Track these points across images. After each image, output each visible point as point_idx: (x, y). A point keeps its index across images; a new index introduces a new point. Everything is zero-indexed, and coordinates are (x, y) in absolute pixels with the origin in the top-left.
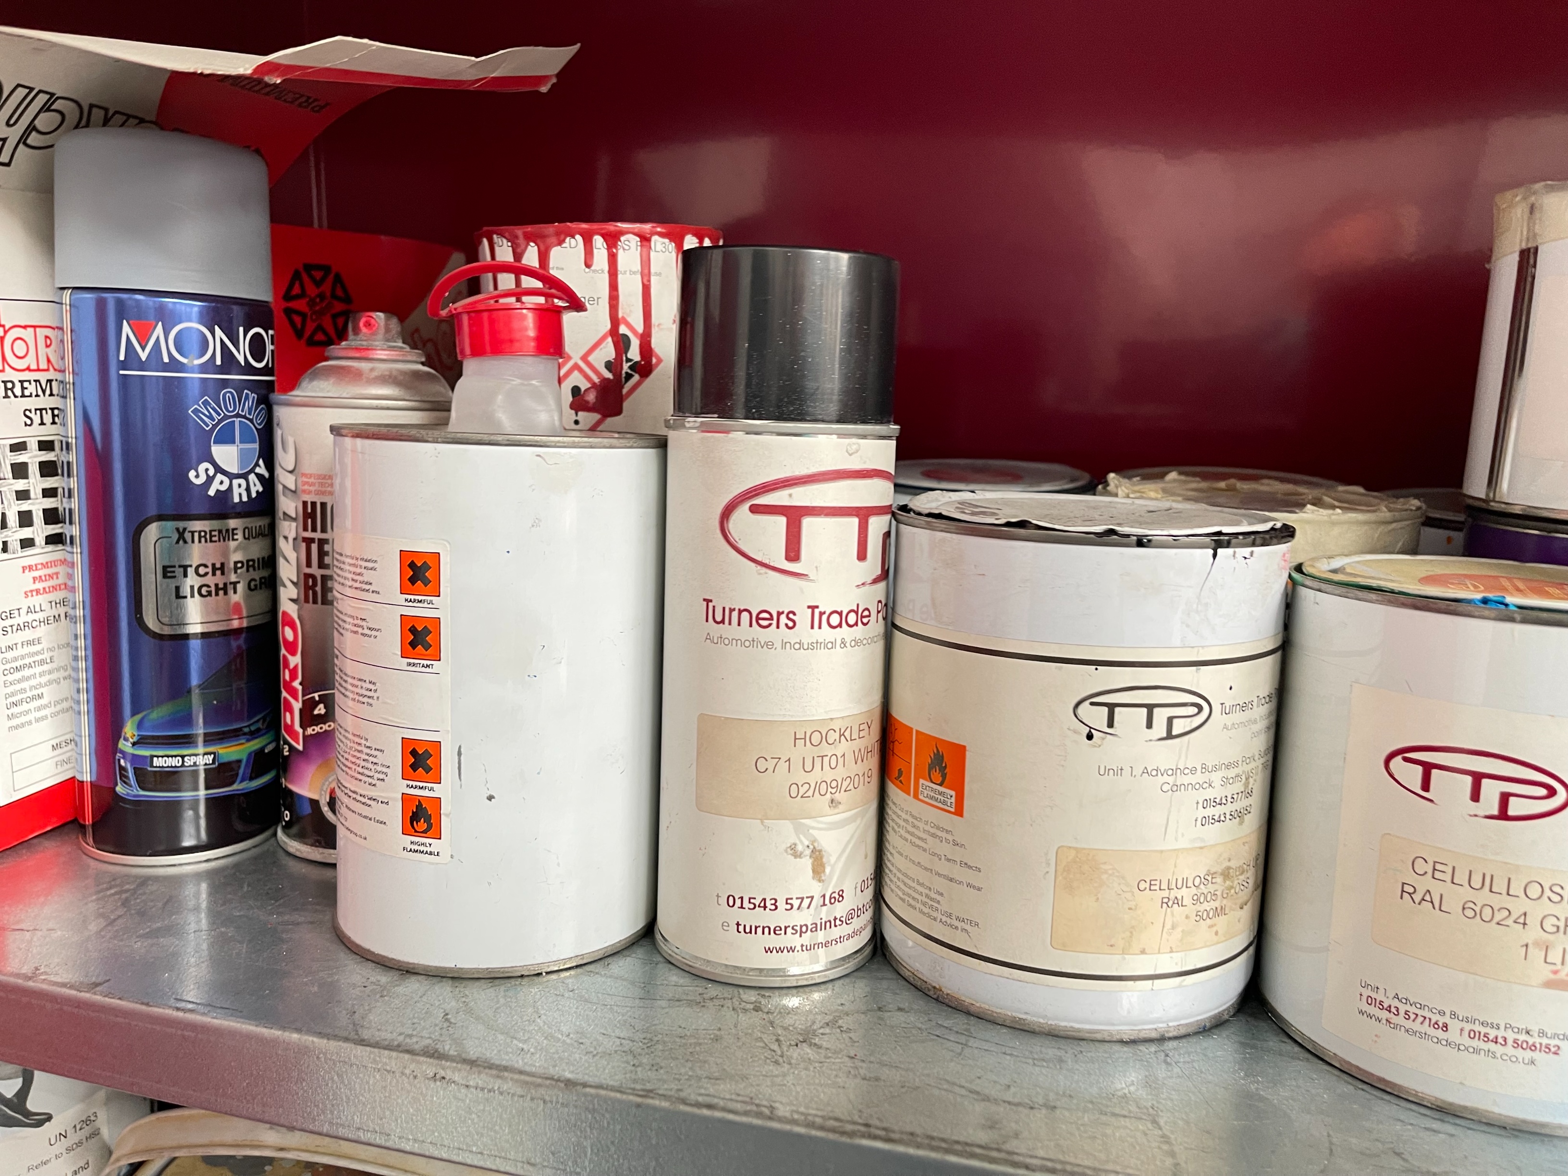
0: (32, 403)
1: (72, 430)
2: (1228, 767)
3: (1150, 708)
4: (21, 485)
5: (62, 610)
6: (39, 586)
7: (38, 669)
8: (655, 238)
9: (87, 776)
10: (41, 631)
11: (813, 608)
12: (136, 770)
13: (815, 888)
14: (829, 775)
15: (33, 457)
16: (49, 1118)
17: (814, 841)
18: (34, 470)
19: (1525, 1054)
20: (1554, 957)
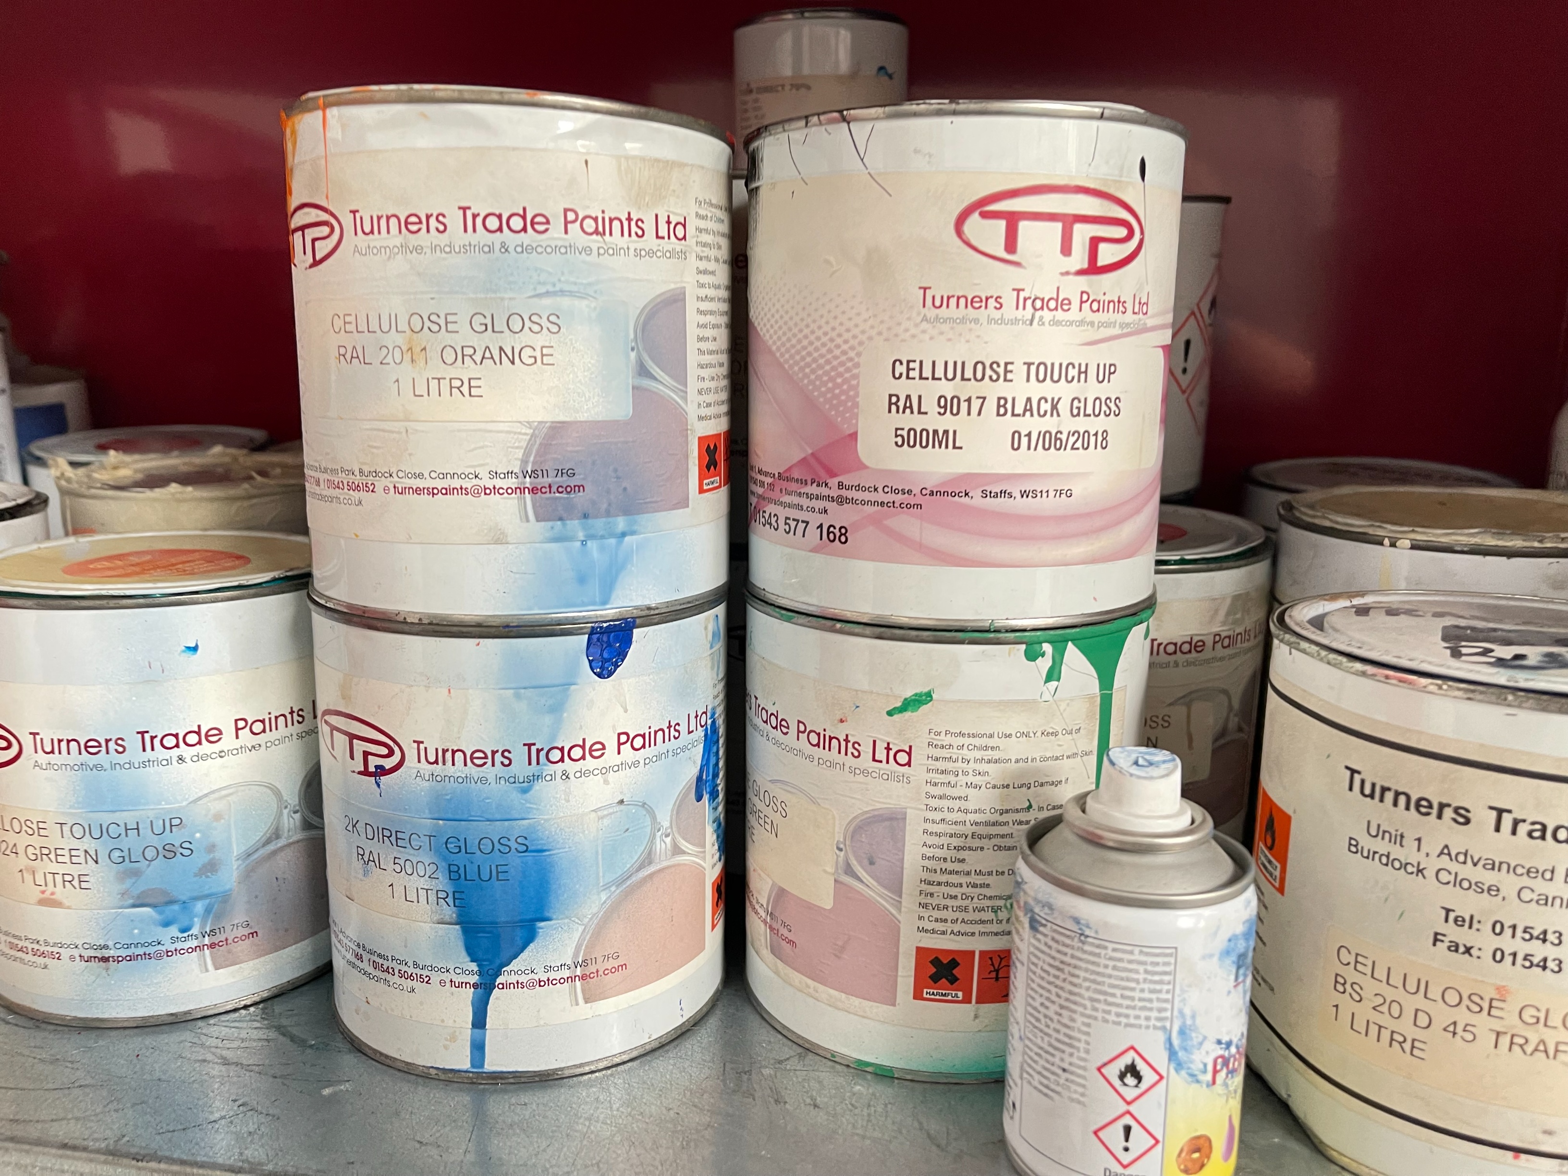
19: (41, 961)
20: (40, 880)
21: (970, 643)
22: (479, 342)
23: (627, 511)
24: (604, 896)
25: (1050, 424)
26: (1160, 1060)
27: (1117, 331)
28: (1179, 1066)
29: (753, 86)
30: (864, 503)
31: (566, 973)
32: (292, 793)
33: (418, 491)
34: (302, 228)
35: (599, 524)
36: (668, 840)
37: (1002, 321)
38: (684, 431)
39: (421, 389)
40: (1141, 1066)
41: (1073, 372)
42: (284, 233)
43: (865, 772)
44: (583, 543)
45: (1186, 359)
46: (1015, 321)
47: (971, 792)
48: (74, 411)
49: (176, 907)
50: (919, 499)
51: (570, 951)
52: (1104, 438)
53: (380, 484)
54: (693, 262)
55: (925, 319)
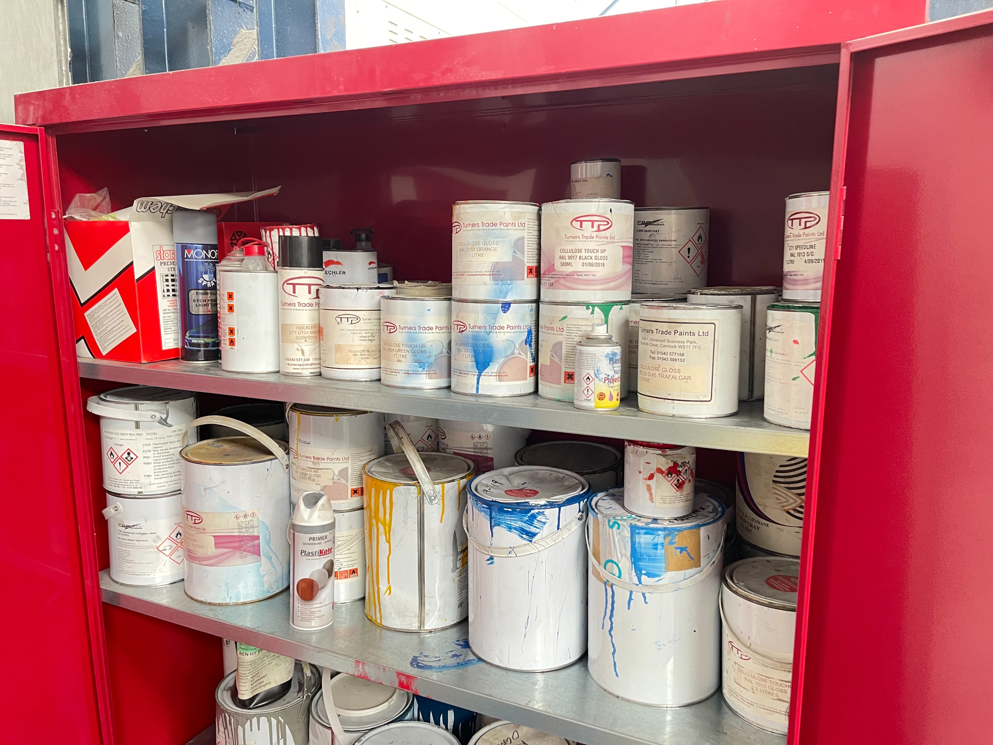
0: (169, 266)
1: (177, 272)
2: (366, 330)
3: (348, 318)
4: (167, 283)
5: (176, 311)
6: (171, 305)
7: (170, 323)
8: (293, 229)
9: (180, 347)
10: (171, 315)
11: (299, 303)
12: (189, 343)
13: (303, 357)
14: (304, 335)
15: (170, 278)
16: (172, 426)
17: (301, 348)
18: (170, 280)
19: (396, 374)
20: (398, 356)
21: (575, 305)
22: (484, 247)
23: (511, 280)
24: (503, 359)
25: (590, 261)
26: (593, 377)
27: (606, 243)
28: (597, 377)
29: (574, 180)
30: (556, 278)
31: (495, 374)
32: (446, 345)
33: (472, 275)
34: (455, 226)
35: (505, 282)
36: (518, 351)
37: (579, 241)
38: (524, 265)
39: (473, 256)
40: (590, 377)
41: (595, 251)
42: (452, 227)
43: (555, 334)
44: (501, 286)
45: (689, 253)
46: (582, 241)
47: (575, 337)
48: (390, 276)
49: (422, 364)
50: (565, 276)
51: (496, 369)
52: (603, 265)
53: (465, 274)
54: (526, 231)
55: (566, 241)
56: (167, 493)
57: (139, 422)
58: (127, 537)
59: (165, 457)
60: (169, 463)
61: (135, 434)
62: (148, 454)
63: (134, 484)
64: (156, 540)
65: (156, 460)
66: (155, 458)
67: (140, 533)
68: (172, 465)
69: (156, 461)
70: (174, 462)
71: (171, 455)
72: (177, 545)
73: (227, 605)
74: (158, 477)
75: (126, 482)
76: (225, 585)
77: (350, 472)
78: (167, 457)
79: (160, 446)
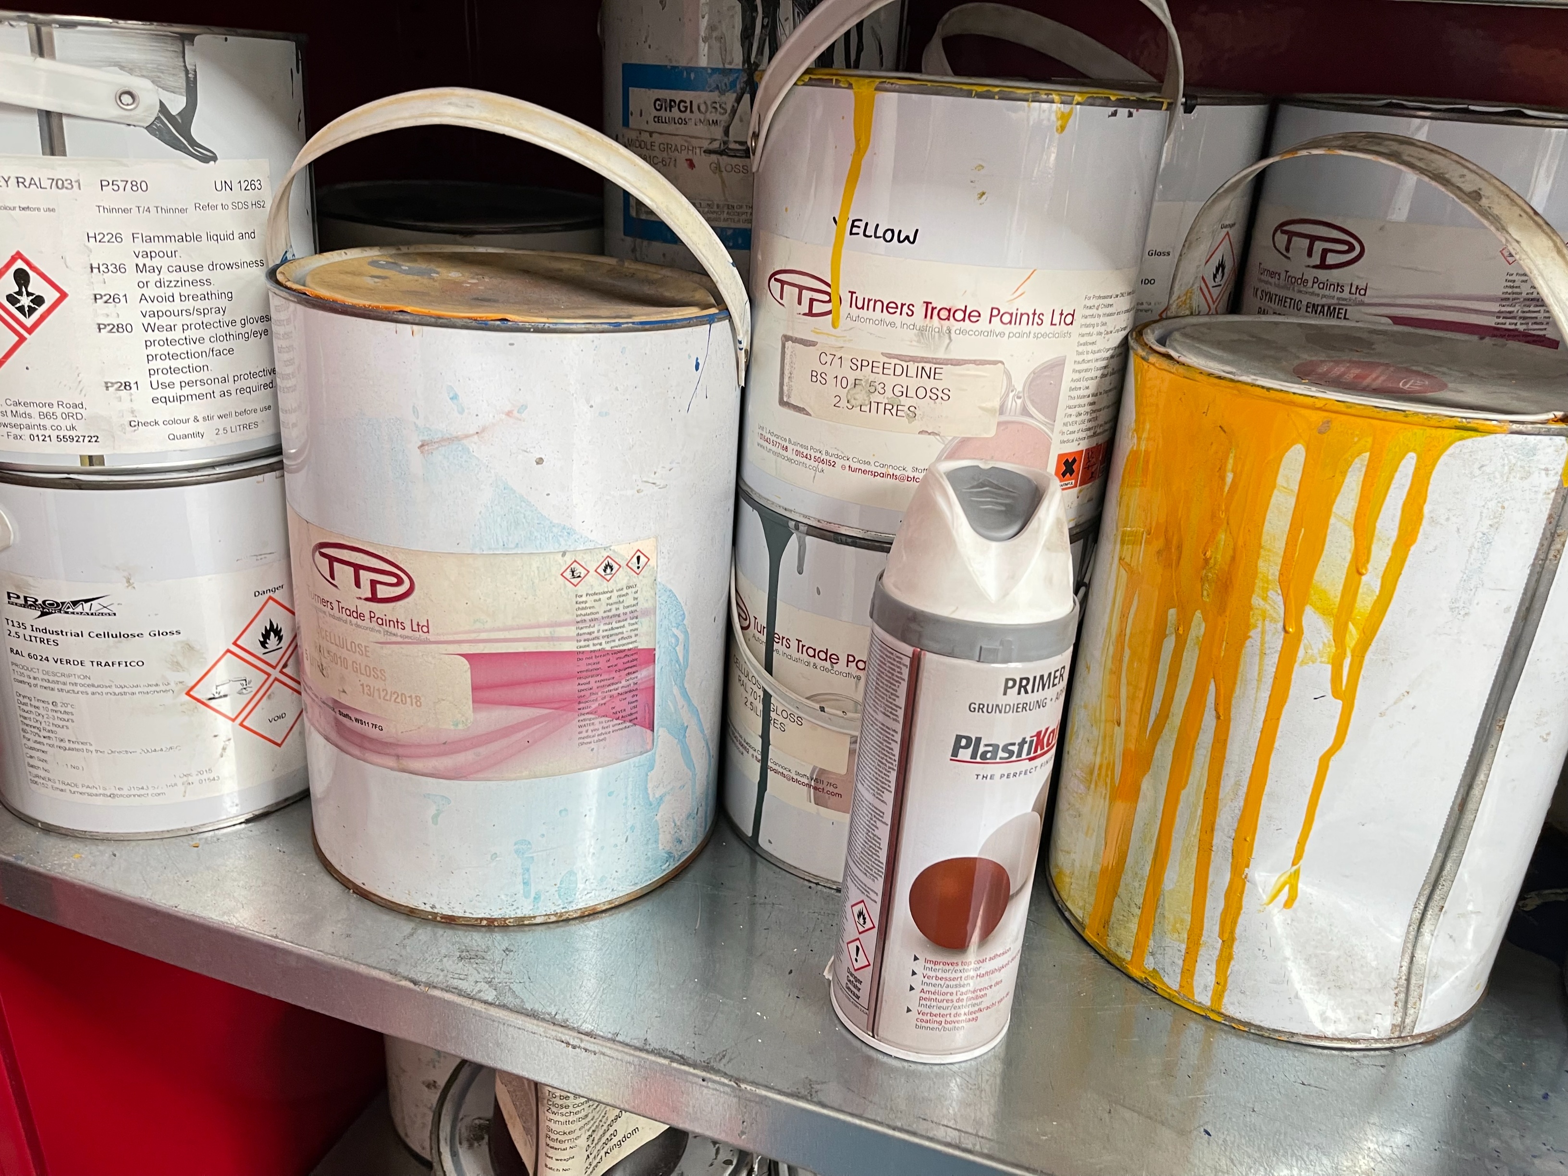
56: (213, 466)
57: (60, 115)
58: (52, 647)
59: (190, 304)
60: (212, 331)
61: (46, 183)
62: (114, 284)
63: (59, 422)
64: (180, 659)
65: (153, 314)
66: (147, 307)
67: (107, 635)
68: (226, 345)
69: (153, 321)
70: (231, 329)
71: (219, 296)
72: (269, 675)
73: (522, 924)
74: (169, 393)
75: (21, 409)
76: (516, 851)
77: (1068, 375)
78: (200, 304)
79: (169, 247)
